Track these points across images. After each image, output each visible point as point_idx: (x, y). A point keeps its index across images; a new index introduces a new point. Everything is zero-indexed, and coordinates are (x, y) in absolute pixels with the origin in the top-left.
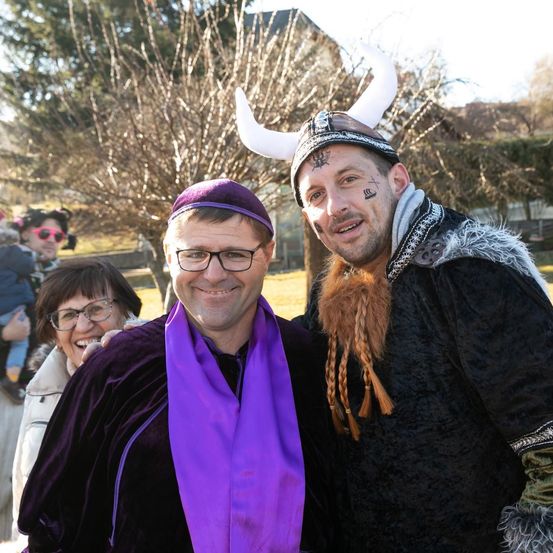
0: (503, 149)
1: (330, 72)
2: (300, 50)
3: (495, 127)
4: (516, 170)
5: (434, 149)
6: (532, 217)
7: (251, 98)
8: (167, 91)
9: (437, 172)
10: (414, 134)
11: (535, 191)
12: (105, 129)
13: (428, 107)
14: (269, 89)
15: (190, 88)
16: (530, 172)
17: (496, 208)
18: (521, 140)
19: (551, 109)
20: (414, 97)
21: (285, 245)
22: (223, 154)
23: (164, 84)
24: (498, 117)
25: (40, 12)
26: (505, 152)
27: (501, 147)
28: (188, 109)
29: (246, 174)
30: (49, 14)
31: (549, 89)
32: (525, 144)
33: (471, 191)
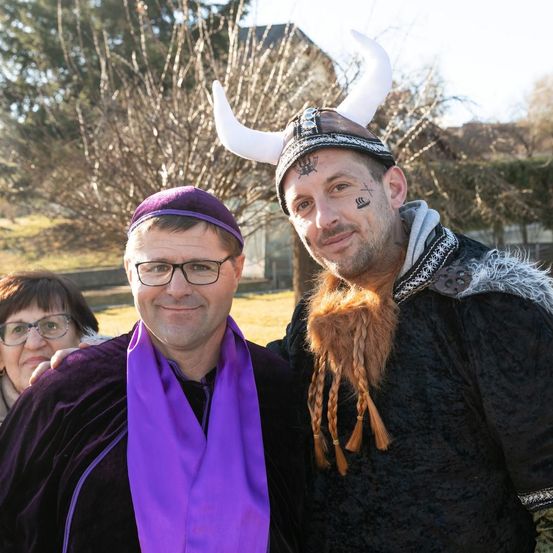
0: (500, 170)
1: (323, 87)
2: (293, 65)
3: (492, 147)
4: (513, 191)
5: (429, 168)
6: (529, 241)
7: (241, 112)
8: (156, 103)
9: (431, 192)
10: (409, 152)
11: (532, 213)
12: (90, 141)
13: (424, 126)
14: (260, 103)
15: (179, 101)
16: (527, 194)
17: (491, 230)
18: (519, 161)
19: (550, 130)
20: (409, 114)
21: (274, 265)
22: (211, 170)
23: (154, 96)
24: (495, 137)
25: (29, 22)
26: (502, 173)
27: (498, 168)
28: (176, 122)
29: (234, 191)
30: (38, 24)
31: (549, 109)
32: (523, 166)
33: (466, 212)
